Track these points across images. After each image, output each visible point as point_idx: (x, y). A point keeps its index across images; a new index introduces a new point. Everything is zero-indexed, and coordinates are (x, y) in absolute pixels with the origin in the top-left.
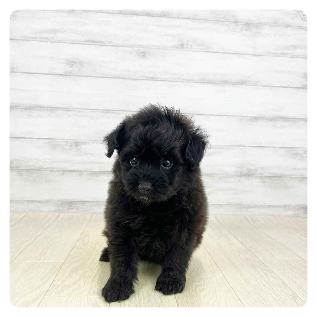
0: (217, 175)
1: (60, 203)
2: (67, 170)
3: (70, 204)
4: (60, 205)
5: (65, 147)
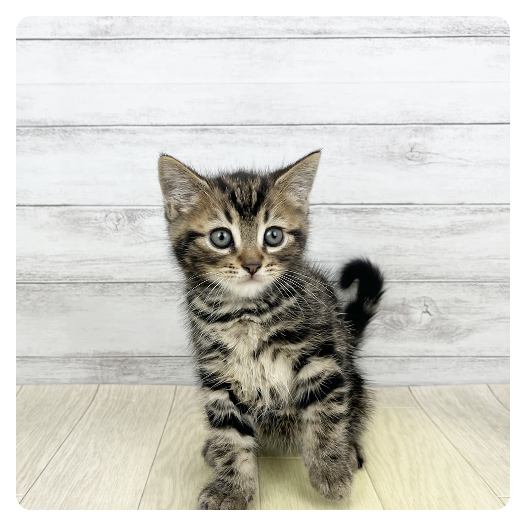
0: (493, 282)
1: (98, 360)
2: (109, 281)
3: (122, 361)
4: (98, 367)
5: (103, 224)
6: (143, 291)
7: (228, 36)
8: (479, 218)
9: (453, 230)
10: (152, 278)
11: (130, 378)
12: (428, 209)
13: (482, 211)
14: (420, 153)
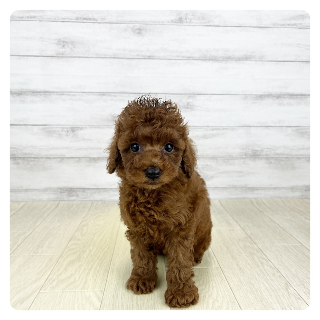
0: (221, 157)
1: (59, 190)
2: (64, 157)
3: (69, 191)
4: (59, 193)
5: (61, 133)
6: (78, 161)
7: (113, 56)
8: (215, 132)
9: (205, 137)
10: (82, 156)
11: (73, 198)
12: (194, 129)
13: (216, 129)
14: (191, 106)
